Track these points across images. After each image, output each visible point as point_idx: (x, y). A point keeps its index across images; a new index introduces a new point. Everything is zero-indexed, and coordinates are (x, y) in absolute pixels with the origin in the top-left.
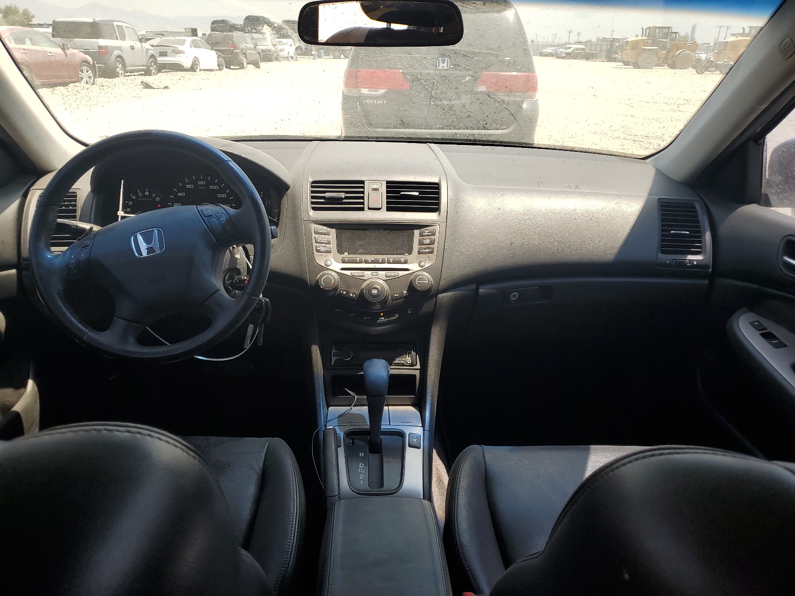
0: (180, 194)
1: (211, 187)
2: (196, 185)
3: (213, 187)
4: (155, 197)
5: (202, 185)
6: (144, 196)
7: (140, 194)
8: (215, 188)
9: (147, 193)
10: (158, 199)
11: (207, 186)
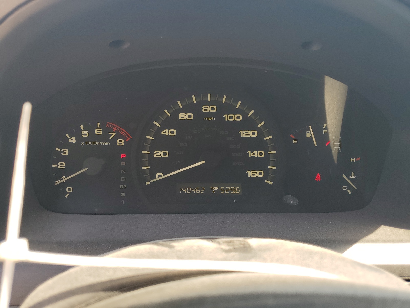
0: (166, 132)
1: (227, 117)
2: (199, 114)
3: (231, 118)
4: (116, 138)
5: (209, 114)
6: (93, 137)
7: (85, 133)
8: (235, 118)
9: (98, 131)
10: (120, 142)
11: (219, 115)
